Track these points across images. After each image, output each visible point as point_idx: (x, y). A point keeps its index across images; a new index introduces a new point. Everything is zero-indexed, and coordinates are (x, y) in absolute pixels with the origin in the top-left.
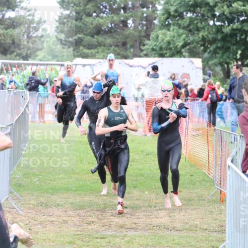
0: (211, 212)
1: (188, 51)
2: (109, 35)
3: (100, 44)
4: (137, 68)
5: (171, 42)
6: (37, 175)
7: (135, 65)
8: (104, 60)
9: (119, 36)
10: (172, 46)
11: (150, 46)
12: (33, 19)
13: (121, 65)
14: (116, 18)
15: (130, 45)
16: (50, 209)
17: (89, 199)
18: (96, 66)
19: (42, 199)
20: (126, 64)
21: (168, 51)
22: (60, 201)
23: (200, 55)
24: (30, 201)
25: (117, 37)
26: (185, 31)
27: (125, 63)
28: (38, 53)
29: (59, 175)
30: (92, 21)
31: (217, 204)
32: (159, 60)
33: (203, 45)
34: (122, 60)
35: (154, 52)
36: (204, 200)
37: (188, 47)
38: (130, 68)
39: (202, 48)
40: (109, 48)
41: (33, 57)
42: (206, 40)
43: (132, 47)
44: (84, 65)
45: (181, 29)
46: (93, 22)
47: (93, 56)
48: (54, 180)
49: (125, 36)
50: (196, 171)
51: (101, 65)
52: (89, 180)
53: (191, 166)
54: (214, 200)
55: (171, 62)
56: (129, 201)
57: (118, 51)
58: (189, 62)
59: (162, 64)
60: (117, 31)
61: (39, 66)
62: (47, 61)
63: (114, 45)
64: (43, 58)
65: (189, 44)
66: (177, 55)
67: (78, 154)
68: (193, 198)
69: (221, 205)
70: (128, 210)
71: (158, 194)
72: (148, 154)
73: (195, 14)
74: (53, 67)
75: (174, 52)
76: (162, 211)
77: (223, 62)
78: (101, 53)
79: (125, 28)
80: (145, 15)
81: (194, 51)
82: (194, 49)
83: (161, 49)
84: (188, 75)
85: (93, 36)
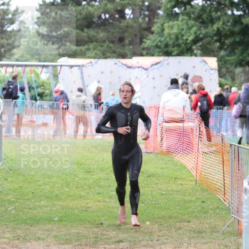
0: (226, 246)
1: (200, 48)
2: (102, 28)
3: (91, 40)
4: (137, 69)
5: (180, 36)
6: (13, 202)
7: (134, 66)
8: (96, 60)
9: (115, 29)
10: (180, 41)
11: (154, 42)
12: (8, 10)
13: (117, 65)
14: (110, 6)
15: (129, 41)
16: (29, 244)
17: (77, 231)
18: (86, 67)
19: (19, 232)
20: (124, 65)
21: (176, 48)
22: (41, 234)
23: (216, 53)
24: (4, 233)
25: (113, 30)
26: (197, 23)
27: (122, 64)
28: (15, 51)
29: (40, 201)
30: (80, 10)
31: (234, 236)
32: (164, 60)
33: (219, 41)
34: (118, 60)
35: (158, 50)
36: (218, 232)
37: (200, 43)
38: (129, 70)
39: (218, 44)
40: (103, 44)
41: (8, 57)
42: (223, 34)
43: (131, 43)
44: (72, 67)
45: (191, 20)
46: (82, 12)
47: (82, 55)
48: (34, 209)
49: (122, 29)
50: (208, 196)
51: (92, 66)
52: (77, 208)
53: (203, 190)
54: (230, 232)
55: (180, 62)
56: (126, 233)
57: (114, 48)
58: (201, 62)
59: (168, 64)
60: (112, 24)
61: (15, 67)
62: (25, 61)
63: (109, 41)
64: (20, 57)
65: (201, 39)
66: (187, 53)
67: (63, 177)
68: (204, 229)
69: (239, 238)
70: (124, 244)
71: (161, 225)
72: (150, 176)
73: (208, 2)
74: (33, 68)
75: (183, 49)
76: (166, 246)
77: (243, 60)
78: (92, 50)
79: (122, 20)
80: (147, 4)
81: (207, 48)
82: (208, 46)
83: (167, 45)
84: (201, 77)
85: (82, 30)
